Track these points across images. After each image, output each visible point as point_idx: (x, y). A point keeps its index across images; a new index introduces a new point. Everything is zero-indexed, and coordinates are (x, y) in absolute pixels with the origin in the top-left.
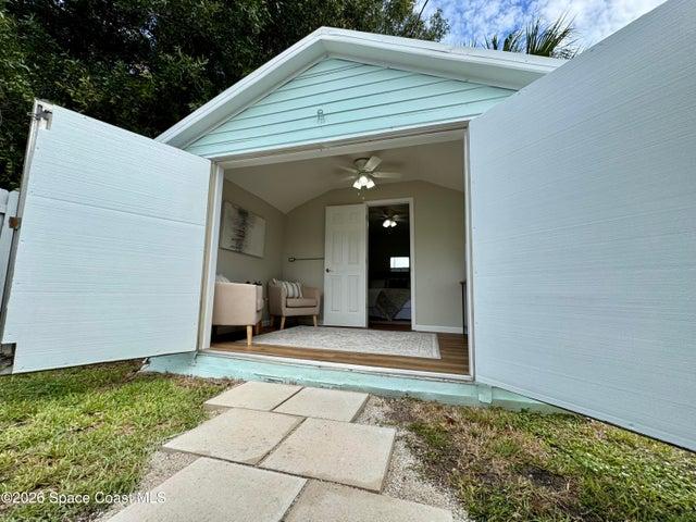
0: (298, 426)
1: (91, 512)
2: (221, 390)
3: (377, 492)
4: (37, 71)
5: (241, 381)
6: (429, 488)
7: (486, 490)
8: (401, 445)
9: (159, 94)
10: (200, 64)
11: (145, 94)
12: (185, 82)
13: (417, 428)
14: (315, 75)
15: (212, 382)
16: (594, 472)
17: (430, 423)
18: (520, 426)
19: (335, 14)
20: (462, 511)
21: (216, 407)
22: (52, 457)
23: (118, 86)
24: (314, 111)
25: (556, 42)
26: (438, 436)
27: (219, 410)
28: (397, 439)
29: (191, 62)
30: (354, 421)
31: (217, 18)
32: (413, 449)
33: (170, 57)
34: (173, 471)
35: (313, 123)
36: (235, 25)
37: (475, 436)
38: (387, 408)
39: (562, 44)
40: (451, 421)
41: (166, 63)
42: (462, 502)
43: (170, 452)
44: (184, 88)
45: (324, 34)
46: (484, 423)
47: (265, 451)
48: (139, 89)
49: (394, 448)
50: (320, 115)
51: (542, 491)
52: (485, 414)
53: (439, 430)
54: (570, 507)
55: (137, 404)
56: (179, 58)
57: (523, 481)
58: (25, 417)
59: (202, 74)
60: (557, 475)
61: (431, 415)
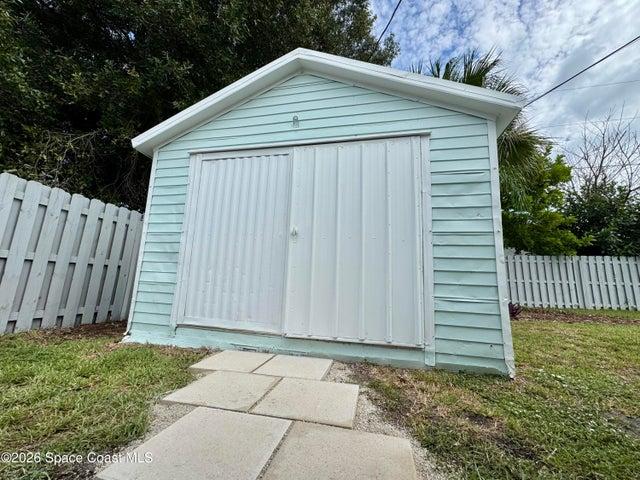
0: (277, 384)
1: (113, 447)
2: (201, 358)
3: (349, 428)
4: (29, 64)
5: (218, 350)
6: (389, 427)
7: (433, 428)
8: (364, 398)
9: (145, 92)
10: (186, 67)
11: (132, 90)
12: (170, 83)
13: (375, 385)
14: (293, 87)
15: (191, 351)
16: (515, 415)
17: (386, 382)
18: (458, 383)
19: (304, 33)
20: (415, 442)
21: (200, 371)
22: (63, 409)
23: (107, 82)
24: (290, 117)
25: (487, 70)
26: (394, 391)
27: (203, 372)
28: (361, 393)
29: (178, 66)
30: (323, 380)
31: (202, 29)
32: (374, 401)
33: (157, 60)
34: (176, 418)
35: (289, 127)
36: (217, 36)
37: (423, 391)
38: (349, 371)
39: (492, 72)
40: (403, 380)
41: (154, 65)
42: (416, 435)
43: (169, 404)
44: (169, 88)
45: (301, 53)
46: (429, 381)
47: (253, 402)
48: (127, 85)
49: (359, 400)
50: (296, 121)
51: (477, 428)
52: (430, 375)
53: (394, 386)
54: (498, 439)
55: (127, 369)
56: (165, 61)
57: (462, 421)
58: (23, 380)
59: (186, 77)
60: (487, 417)
61: (387, 377)
